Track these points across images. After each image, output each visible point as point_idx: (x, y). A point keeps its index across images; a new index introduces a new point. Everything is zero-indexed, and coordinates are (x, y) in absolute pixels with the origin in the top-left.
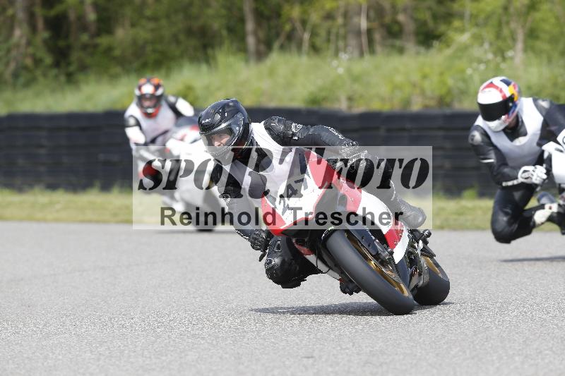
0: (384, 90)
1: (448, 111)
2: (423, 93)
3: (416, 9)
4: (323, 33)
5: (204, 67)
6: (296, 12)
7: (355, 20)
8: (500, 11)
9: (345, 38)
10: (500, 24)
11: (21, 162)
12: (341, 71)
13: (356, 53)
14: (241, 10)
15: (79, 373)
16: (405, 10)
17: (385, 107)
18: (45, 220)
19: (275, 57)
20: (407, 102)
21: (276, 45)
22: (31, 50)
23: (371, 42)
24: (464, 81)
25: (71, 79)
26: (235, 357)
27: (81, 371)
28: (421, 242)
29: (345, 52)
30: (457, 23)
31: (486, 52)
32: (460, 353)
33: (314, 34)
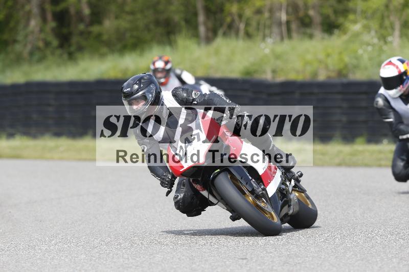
0: (299, 65)
1: (344, 80)
2: (327, 67)
3: (321, 6)
4: (254, 23)
5: (168, 49)
6: (234, 8)
7: (278, 14)
8: (382, 8)
9: (270, 27)
10: (383, 18)
11: (35, 116)
12: (267, 51)
13: (278, 38)
14: (195, 7)
15: (77, 269)
16: (314, 7)
17: (300, 78)
18: (52, 159)
19: (219, 41)
20: (315, 74)
21: (220, 32)
22: (42, 36)
23: (289, 30)
24: (357, 58)
25: (71, 57)
26: (190, 259)
27: (78, 268)
28: (293, 181)
29: (270, 37)
30: (351, 17)
31: (372, 38)
32: (353, 256)
33: (247, 24)
